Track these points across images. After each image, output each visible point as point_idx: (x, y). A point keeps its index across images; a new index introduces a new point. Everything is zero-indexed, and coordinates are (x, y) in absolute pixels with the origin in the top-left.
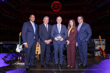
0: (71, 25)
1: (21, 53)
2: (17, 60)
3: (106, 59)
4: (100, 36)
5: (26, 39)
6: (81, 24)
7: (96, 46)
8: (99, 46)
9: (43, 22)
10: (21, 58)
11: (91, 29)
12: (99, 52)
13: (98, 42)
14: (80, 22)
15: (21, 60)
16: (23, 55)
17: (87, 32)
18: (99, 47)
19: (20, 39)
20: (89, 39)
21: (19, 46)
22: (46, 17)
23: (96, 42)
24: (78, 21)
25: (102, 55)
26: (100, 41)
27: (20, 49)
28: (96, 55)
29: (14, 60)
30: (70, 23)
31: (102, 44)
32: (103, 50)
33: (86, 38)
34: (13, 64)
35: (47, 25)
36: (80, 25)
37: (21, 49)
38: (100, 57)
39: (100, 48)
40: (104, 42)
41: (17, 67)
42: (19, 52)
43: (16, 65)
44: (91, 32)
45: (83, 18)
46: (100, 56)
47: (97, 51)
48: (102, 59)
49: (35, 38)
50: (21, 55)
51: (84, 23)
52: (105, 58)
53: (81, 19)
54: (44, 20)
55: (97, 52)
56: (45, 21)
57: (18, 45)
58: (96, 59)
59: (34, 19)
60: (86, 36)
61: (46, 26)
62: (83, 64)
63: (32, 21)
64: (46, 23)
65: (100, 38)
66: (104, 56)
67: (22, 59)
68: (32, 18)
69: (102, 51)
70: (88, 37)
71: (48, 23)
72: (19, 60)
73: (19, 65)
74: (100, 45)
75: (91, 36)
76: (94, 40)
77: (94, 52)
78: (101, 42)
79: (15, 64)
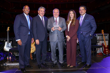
0: (72, 17)
1: (10, 52)
2: (5, 60)
3: (109, 56)
4: (103, 30)
5: (19, 35)
6: (84, 16)
7: (98, 41)
8: (101, 41)
9: (38, 14)
10: (10, 58)
11: (95, 22)
12: (101, 48)
13: (101, 37)
14: (82, 14)
15: (10, 60)
16: (13, 54)
17: (91, 26)
18: (101, 43)
19: (8, 35)
20: (93, 34)
21: (8, 44)
22: (41, 8)
23: (98, 38)
24: (80, 12)
25: (105, 52)
26: (102, 35)
27: (8, 47)
28: (98, 52)
29: (2, 60)
30: (70, 15)
31: (105, 40)
32: (106, 46)
33: (90, 32)
34: (2, 65)
35: (43, 17)
36: (82, 17)
37: (10, 47)
38: (103, 54)
39: (103, 44)
40: (107, 37)
41: (7, 68)
42: (8, 51)
43: (5, 66)
44: (96, 26)
45: (86, 9)
46: (102, 52)
47: (99, 47)
48: (104, 57)
49: (29, 34)
50: (10, 55)
51: (87, 15)
52: (107, 55)
53: (83, 10)
54: (38, 11)
55: (99, 49)
56: (41, 12)
57: (6, 42)
58: (98, 56)
59: (28, 11)
60: (90, 31)
61: (42, 19)
62: (87, 64)
63: (26, 13)
64: (42, 15)
65: (103, 33)
66: (107, 53)
67: (12, 59)
68: (25, 10)
69: (105, 48)
70: (92, 31)
71: (44, 15)
72: (8, 60)
73: (9, 66)
74: (103, 40)
75: (95, 29)
76: (96, 35)
77: (96, 48)
78: (104, 37)
79: (4, 64)
